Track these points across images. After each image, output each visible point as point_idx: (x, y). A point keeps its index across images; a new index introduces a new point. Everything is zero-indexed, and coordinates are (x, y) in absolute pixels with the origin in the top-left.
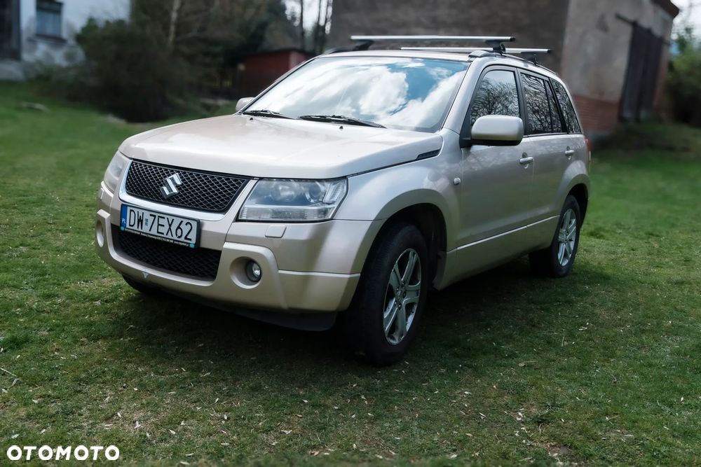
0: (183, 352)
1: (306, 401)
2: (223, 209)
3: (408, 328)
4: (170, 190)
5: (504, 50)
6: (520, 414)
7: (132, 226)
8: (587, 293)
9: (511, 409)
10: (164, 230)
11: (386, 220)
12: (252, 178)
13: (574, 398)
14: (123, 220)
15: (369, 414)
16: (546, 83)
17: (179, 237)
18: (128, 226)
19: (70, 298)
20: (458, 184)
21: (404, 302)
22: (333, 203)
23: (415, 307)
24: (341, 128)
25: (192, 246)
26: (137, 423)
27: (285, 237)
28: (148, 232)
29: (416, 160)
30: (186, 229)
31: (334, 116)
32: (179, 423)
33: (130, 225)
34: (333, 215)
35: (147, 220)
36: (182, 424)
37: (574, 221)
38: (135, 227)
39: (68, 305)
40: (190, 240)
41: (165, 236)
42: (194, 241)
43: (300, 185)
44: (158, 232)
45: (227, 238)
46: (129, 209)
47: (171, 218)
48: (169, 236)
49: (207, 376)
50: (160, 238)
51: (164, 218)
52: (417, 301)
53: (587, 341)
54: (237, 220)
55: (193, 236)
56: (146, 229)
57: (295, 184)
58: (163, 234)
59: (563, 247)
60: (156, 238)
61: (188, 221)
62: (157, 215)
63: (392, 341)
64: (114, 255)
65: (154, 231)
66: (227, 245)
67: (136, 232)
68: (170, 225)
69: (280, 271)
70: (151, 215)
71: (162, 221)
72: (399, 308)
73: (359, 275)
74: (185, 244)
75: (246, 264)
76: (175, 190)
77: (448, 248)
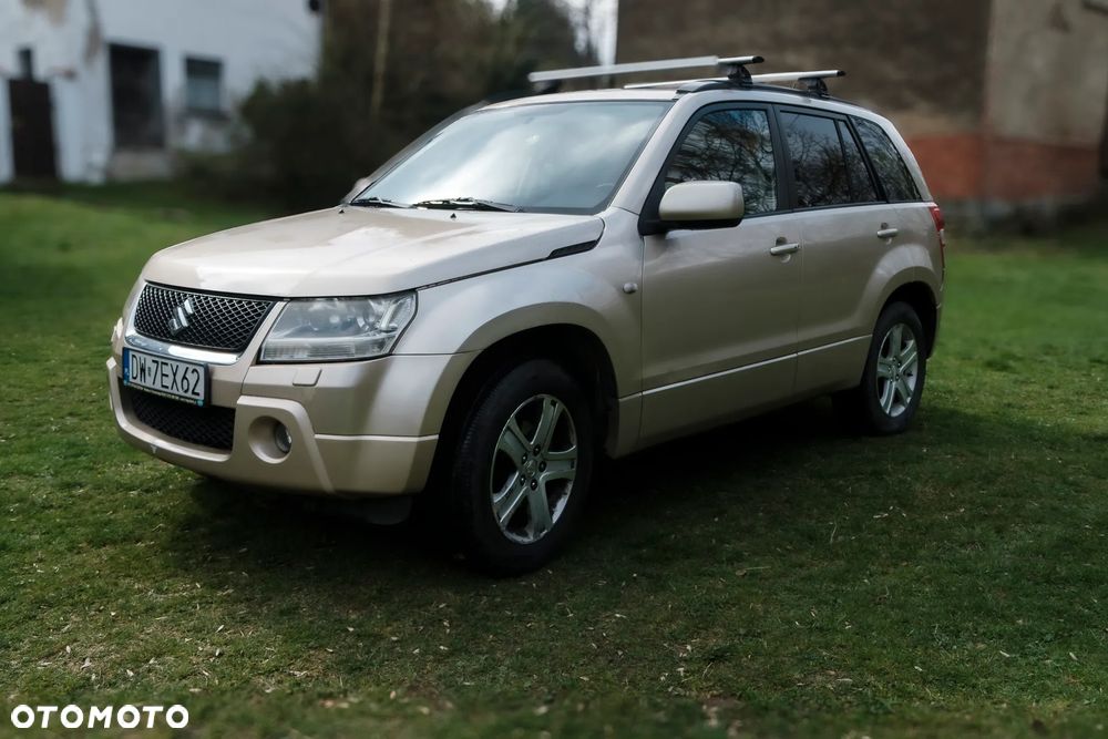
0: (212, 561)
1: (351, 629)
2: (239, 348)
3: (555, 518)
4: (179, 322)
5: (748, 76)
6: (689, 647)
7: (135, 378)
8: (920, 459)
9: (676, 639)
10: (168, 382)
11: (480, 352)
12: (281, 299)
13: (792, 623)
15: (442, 647)
16: (841, 124)
17: (186, 391)
18: (131, 380)
19: (98, 487)
20: (632, 292)
21: (542, 477)
22: (394, 329)
23: (570, 486)
24: (453, 216)
25: (200, 403)
26: (88, 660)
27: (321, 384)
29: (547, 259)
30: (192, 378)
31: (459, 200)
32: (148, 661)
34: (392, 349)
35: (149, 368)
36: (151, 662)
37: (911, 343)
38: (138, 381)
39: (91, 498)
40: (198, 394)
41: (169, 390)
42: (202, 397)
43: (348, 306)
44: (163, 386)
45: (243, 389)
46: (131, 353)
47: (175, 364)
48: (175, 391)
49: (229, 595)
50: (164, 395)
51: (166, 364)
52: (573, 477)
53: (877, 534)
54: (258, 362)
55: (201, 389)
56: (149, 382)
57: (340, 305)
58: (167, 387)
59: (891, 387)
61: (194, 367)
62: (160, 360)
63: (519, 539)
64: (124, 423)
65: (158, 386)
66: (243, 401)
67: (139, 387)
69: (317, 436)
71: (167, 370)
72: (533, 488)
73: (436, 437)
74: (192, 402)
75: (274, 427)
76: (185, 323)
77: (620, 394)
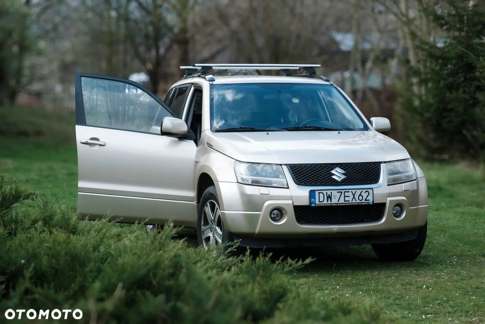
14: (312, 200)
28: (337, 202)
33: (319, 202)
35: (335, 196)
38: (325, 202)
41: (350, 202)
48: (354, 201)
56: (334, 201)
60: (344, 204)
62: (343, 191)
68: (354, 195)
70: (338, 192)
